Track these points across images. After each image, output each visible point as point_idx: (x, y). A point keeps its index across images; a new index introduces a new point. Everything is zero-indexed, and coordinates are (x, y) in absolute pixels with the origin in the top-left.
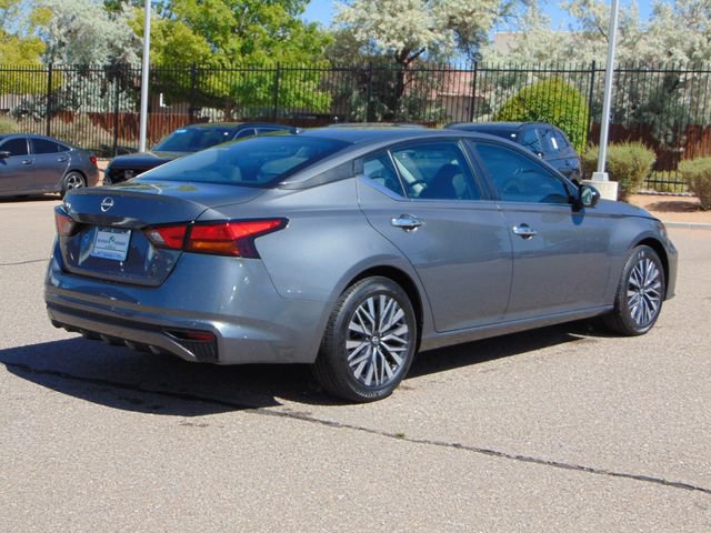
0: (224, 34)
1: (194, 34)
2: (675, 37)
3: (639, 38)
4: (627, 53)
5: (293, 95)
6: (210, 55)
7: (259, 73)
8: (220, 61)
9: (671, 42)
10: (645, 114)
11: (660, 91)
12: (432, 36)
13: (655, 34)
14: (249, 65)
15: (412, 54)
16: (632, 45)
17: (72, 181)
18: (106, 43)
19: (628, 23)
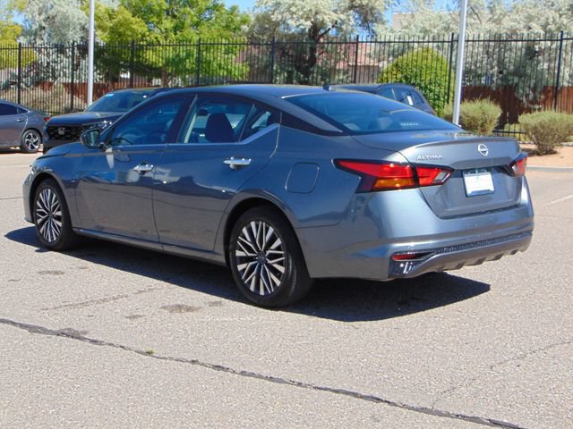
0: (159, 16)
1: (133, 16)
2: (533, 14)
3: (504, 16)
4: (494, 28)
5: (215, 65)
6: (147, 33)
7: (188, 48)
8: (156, 38)
9: (530, 18)
10: (510, 78)
11: (523, 59)
12: (335, 17)
13: (517, 12)
14: (180, 41)
15: (322, 31)
16: (498, 22)
17: (29, 137)
18: (79, 27)
19: (496, 4)
